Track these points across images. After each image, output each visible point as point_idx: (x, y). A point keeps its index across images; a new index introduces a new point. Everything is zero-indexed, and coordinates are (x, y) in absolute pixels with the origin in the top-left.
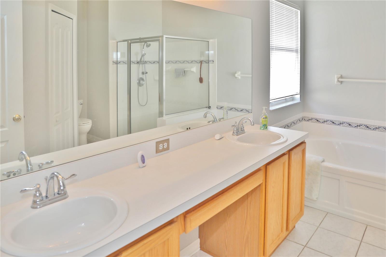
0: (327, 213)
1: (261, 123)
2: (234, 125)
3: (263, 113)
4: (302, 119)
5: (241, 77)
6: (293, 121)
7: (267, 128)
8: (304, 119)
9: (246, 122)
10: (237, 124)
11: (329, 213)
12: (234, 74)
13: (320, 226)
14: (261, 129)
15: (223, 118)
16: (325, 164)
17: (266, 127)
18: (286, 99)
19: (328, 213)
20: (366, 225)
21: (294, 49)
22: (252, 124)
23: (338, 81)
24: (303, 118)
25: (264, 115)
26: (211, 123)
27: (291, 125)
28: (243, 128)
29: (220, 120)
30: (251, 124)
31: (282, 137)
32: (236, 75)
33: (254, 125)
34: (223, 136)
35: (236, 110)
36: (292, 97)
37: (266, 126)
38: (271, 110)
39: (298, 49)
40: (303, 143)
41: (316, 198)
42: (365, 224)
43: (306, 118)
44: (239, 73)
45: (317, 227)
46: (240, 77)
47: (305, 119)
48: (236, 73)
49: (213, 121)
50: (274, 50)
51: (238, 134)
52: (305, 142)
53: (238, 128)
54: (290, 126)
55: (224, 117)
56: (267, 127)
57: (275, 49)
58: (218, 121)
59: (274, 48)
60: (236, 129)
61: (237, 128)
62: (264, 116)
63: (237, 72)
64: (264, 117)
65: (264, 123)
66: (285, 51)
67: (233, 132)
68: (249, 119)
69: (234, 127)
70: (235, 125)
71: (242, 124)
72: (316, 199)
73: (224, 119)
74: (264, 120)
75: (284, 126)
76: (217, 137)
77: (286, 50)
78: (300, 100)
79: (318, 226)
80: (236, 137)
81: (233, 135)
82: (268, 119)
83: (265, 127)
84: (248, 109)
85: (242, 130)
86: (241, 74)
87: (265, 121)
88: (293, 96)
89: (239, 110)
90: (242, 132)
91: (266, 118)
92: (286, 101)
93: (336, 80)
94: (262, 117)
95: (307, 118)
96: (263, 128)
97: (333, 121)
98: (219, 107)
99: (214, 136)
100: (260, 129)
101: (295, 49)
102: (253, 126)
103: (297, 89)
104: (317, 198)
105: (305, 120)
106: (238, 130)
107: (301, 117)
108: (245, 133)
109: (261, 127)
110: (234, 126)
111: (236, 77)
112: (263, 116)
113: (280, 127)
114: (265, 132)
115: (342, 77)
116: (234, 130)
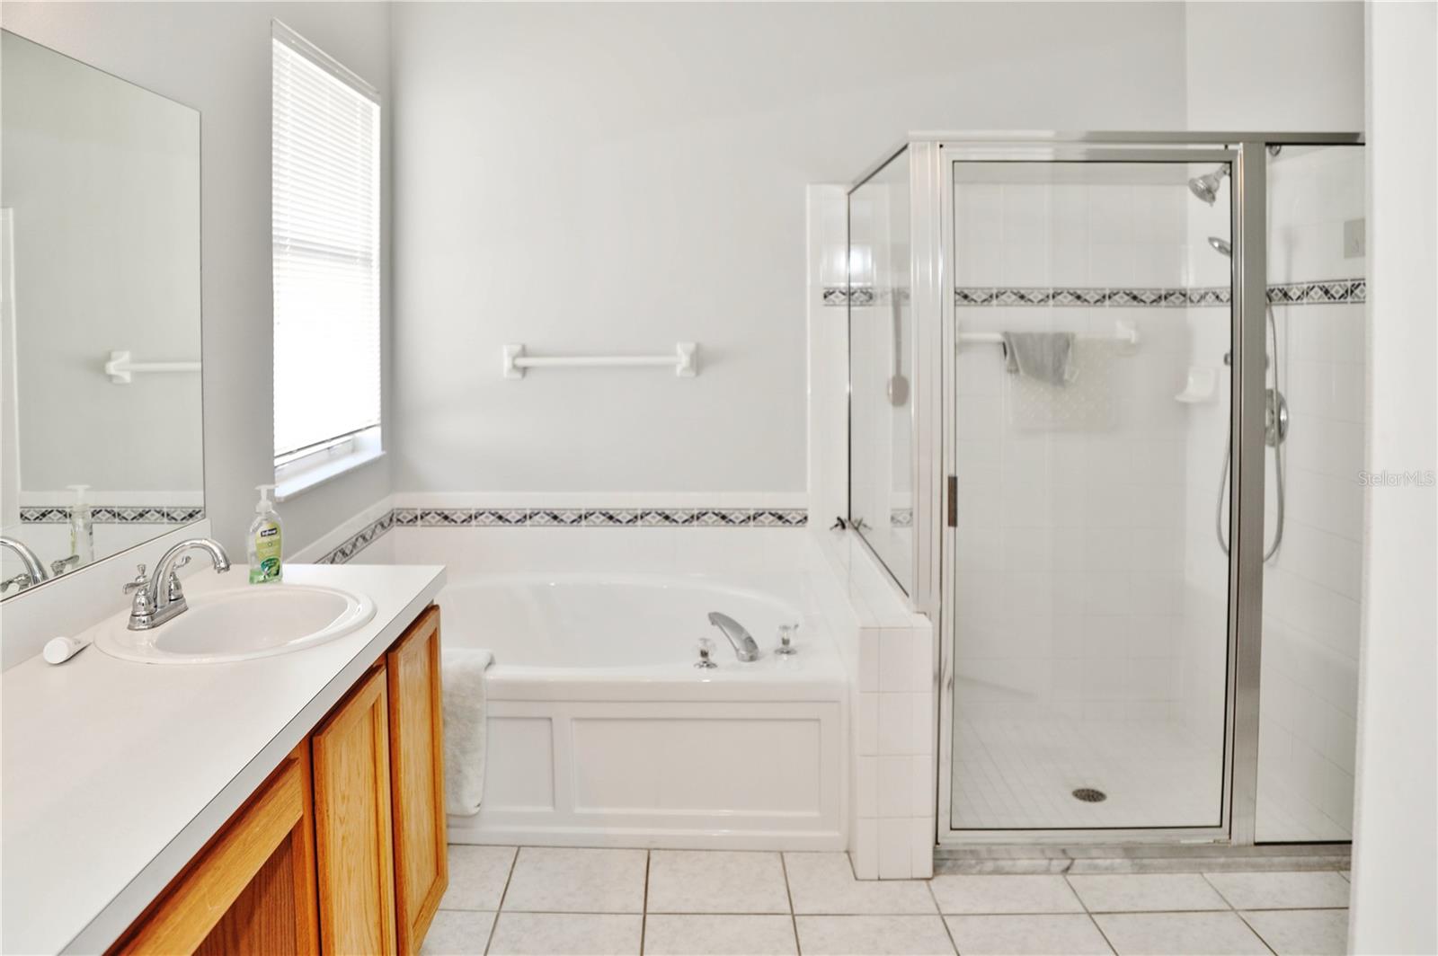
0: (516, 849)
1: (254, 554)
2: (134, 582)
3: (260, 514)
4: (391, 520)
5: (136, 374)
6: (359, 530)
7: (277, 573)
8: (398, 520)
9: (188, 559)
10: (149, 573)
11: (523, 846)
12: (98, 366)
13: (503, 909)
14: (256, 581)
15: (73, 559)
16: (501, 673)
17: (274, 570)
18: (329, 448)
19: (519, 847)
20: (646, 852)
21: (356, 251)
22: (223, 565)
23: (515, 367)
24: (393, 515)
25: (266, 520)
26: (14, 588)
27: (354, 545)
28: (178, 587)
29: (59, 568)
30: (215, 567)
31: (350, 602)
32: (111, 368)
33: (227, 568)
34: (85, 637)
35: (116, 515)
36: (349, 441)
37: (275, 563)
38: (279, 498)
39: (371, 254)
40: (431, 609)
41: (477, 804)
42: (642, 849)
43: (404, 514)
44: (126, 356)
45: (495, 914)
46: (127, 377)
47: (400, 517)
48: (108, 358)
49: (23, 578)
50: (286, 254)
51: (156, 621)
52: (435, 603)
53: (155, 593)
54: (352, 551)
55: (73, 551)
56: (279, 567)
57: (292, 247)
58: (51, 575)
59: (287, 242)
60: (148, 598)
61: (150, 594)
62: (264, 522)
63: (114, 355)
64: (265, 527)
65: (268, 553)
66: (328, 257)
67: (134, 615)
68: (204, 547)
69: (136, 590)
70: (142, 580)
71: (173, 574)
72: (475, 811)
73: (81, 562)
74: (267, 539)
75: (332, 555)
76: (58, 649)
77: (331, 254)
78: (383, 449)
79: (497, 908)
80: (147, 637)
81: (130, 628)
82: (282, 533)
83: (272, 567)
84: (168, 507)
85: (170, 600)
86: (133, 361)
87: (271, 544)
88: (357, 435)
89: (129, 514)
90: (176, 605)
91: (273, 531)
92: (332, 455)
93: (507, 363)
94: (255, 531)
95: (408, 513)
96: (264, 574)
97: (500, 512)
98: (32, 514)
99: (41, 650)
100: (252, 580)
101: (362, 252)
102: (223, 573)
103: (370, 409)
104: (479, 805)
105: (399, 523)
106: (155, 599)
107: (385, 513)
108: (186, 609)
109: (252, 572)
110: (137, 585)
111: (110, 377)
112: (260, 524)
113: (316, 563)
114: (270, 588)
115: (524, 352)
116: (135, 605)
